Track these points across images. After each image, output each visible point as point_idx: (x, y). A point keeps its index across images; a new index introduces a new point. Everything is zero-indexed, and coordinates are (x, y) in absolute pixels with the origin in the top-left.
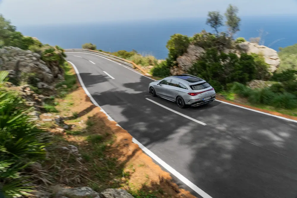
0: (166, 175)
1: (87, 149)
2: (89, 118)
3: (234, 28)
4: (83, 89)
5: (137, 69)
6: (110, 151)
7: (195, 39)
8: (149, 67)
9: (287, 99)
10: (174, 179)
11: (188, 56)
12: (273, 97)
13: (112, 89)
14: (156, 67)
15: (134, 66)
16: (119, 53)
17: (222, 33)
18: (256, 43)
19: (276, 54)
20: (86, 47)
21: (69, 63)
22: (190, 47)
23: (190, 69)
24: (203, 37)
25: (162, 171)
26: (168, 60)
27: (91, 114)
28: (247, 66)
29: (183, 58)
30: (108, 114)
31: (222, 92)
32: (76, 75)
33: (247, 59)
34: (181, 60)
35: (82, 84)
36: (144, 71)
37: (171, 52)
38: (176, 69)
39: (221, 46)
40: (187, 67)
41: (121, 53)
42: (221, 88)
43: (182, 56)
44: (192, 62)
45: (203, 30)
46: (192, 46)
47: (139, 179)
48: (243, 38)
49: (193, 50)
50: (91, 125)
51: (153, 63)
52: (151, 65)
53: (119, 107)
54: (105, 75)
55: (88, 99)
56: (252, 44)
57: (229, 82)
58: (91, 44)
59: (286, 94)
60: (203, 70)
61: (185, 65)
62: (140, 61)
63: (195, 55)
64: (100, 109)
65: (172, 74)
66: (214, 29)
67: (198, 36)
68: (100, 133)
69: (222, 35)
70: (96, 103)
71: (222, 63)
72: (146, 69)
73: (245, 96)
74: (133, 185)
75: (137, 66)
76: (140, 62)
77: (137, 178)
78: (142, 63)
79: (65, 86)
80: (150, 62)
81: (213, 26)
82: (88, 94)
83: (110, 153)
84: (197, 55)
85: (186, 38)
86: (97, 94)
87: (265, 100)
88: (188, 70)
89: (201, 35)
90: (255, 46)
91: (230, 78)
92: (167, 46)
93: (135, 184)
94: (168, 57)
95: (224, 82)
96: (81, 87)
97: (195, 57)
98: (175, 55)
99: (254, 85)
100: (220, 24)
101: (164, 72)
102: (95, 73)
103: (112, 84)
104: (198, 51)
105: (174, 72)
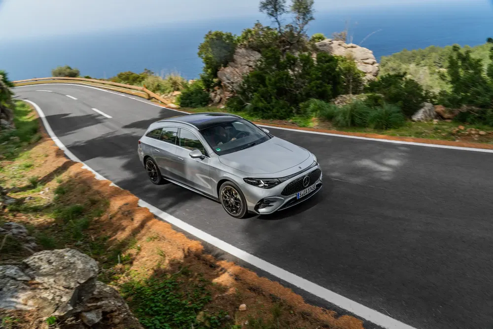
0: (194, 246)
1: (53, 231)
2: (60, 182)
3: (304, 14)
4: (52, 140)
5: (154, 100)
6: (98, 228)
7: (245, 38)
8: (174, 94)
9: (388, 114)
10: (208, 249)
11: (236, 67)
12: (368, 113)
13: (108, 134)
14: (185, 90)
15: (149, 95)
16: (120, 76)
17: (287, 26)
18: (341, 40)
19: (372, 56)
20: (60, 74)
21: (28, 103)
22: (239, 53)
23: (241, 88)
24: (257, 34)
25: (189, 240)
26: (203, 78)
27: (64, 176)
28: (328, 73)
29: (228, 70)
30: (97, 171)
31: (294, 118)
32: (40, 119)
33: (327, 62)
34: (225, 75)
35: (51, 132)
36: (165, 102)
37: (207, 63)
38: (218, 91)
39: (288, 47)
40: (234, 85)
41: (124, 76)
42: (291, 112)
43: (227, 68)
44: (243, 77)
45: (257, 22)
46: (242, 51)
47: (147, 260)
48: (322, 34)
49: (243, 56)
50: (64, 193)
51: (180, 87)
52: (178, 90)
53: (121, 159)
54: (96, 114)
55: (59, 153)
56: (336, 43)
57: (302, 101)
58: (69, 68)
59: (387, 107)
60: (261, 86)
61: (233, 83)
62: (158, 86)
63: (247, 65)
64: (82, 165)
65: (213, 99)
66: (273, 19)
67: (250, 31)
68: (81, 202)
69: (288, 30)
70: (73, 158)
71: (291, 72)
72: (168, 98)
73: (329, 119)
74: (136, 272)
75: (152, 94)
76: (158, 88)
77: (144, 259)
78: (162, 88)
79: (16, 139)
80: (175, 86)
81: (271, 15)
82: (60, 145)
83: (96, 230)
84: (251, 64)
85: (229, 37)
86: (77, 144)
87: (357, 120)
88: (238, 89)
89: (253, 31)
90: (339, 45)
91: (304, 93)
92: (199, 54)
93: (140, 270)
94: (202, 73)
95: (295, 101)
96: (49, 137)
97: (247, 67)
98: (214, 68)
99: (342, 102)
100: (283, 10)
101: (198, 97)
102: (75, 113)
103: (108, 126)
104: (252, 58)
105: (215, 96)
